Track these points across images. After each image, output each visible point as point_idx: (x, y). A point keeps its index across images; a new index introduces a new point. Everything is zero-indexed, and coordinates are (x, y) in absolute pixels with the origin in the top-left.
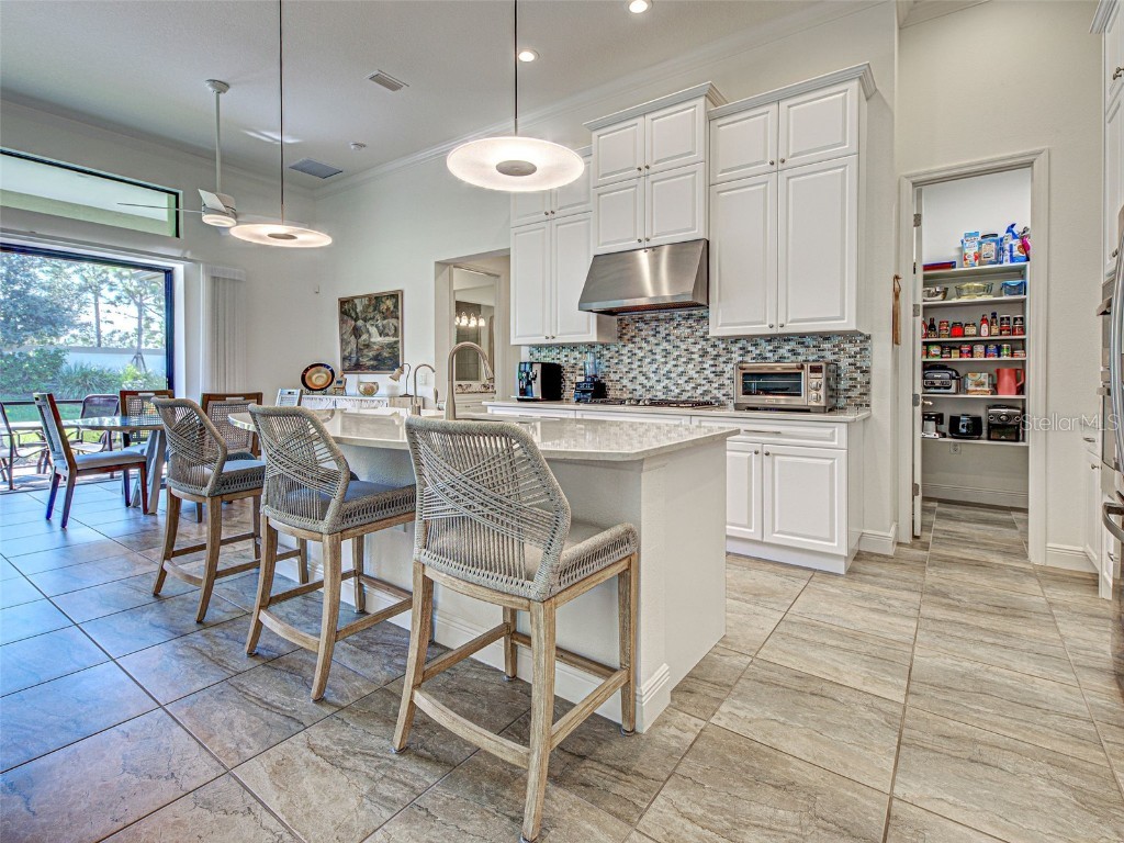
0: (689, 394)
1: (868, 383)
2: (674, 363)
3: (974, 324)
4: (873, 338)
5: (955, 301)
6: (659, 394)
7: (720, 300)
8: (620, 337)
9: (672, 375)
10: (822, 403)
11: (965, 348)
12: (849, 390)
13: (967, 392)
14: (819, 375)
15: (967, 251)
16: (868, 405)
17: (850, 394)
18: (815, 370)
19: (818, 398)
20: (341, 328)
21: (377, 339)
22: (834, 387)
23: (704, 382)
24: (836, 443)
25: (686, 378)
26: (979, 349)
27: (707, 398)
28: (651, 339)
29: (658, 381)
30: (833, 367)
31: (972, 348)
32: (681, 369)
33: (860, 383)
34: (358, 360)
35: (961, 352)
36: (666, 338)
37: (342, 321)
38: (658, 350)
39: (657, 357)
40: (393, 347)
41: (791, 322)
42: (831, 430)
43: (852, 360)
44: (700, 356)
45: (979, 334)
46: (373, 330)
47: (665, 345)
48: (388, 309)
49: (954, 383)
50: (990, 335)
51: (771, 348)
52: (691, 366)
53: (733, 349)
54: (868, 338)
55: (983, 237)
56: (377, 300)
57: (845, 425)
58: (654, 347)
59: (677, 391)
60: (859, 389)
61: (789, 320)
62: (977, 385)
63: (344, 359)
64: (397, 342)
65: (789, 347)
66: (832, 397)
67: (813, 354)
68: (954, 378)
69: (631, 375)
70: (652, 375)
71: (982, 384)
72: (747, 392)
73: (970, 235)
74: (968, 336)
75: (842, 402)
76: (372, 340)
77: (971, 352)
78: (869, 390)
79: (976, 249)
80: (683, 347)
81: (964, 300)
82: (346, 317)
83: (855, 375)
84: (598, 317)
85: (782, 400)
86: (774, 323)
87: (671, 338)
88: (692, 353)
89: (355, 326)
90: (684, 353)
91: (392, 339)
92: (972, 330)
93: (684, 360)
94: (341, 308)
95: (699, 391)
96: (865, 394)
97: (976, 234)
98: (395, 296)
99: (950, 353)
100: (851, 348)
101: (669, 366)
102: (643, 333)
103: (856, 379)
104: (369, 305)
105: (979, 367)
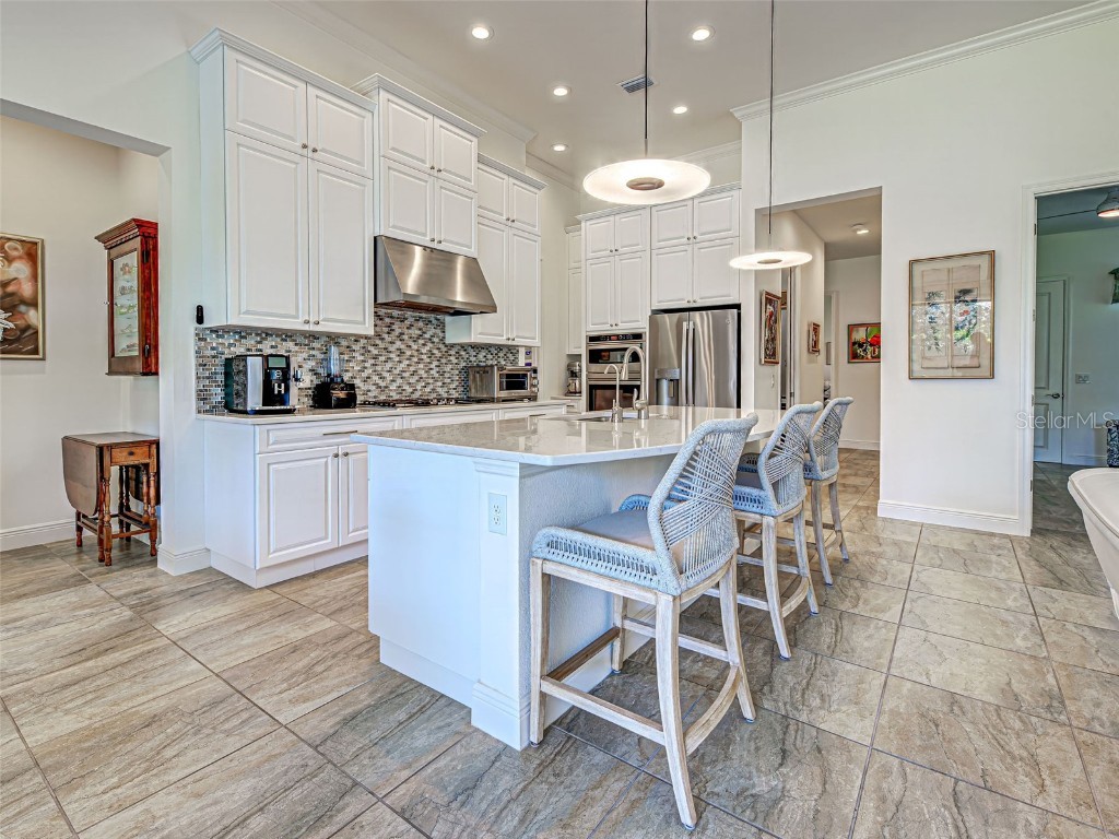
0: (419, 393)
2: (407, 362)
6: (393, 394)
25: (417, 378)
29: (393, 381)
32: (412, 369)
36: (400, 337)
38: (392, 348)
39: (392, 356)
47: (398, 343)
52: (421, 366)
58: (387, 345)
59: (411, 390)
69: (364, 375)
70: (386, 375)
80: (415, 347)
86: (510, 337)
87: (405, 337)
90: (416, 354)
93: (415, 360)
95: (428, 390)
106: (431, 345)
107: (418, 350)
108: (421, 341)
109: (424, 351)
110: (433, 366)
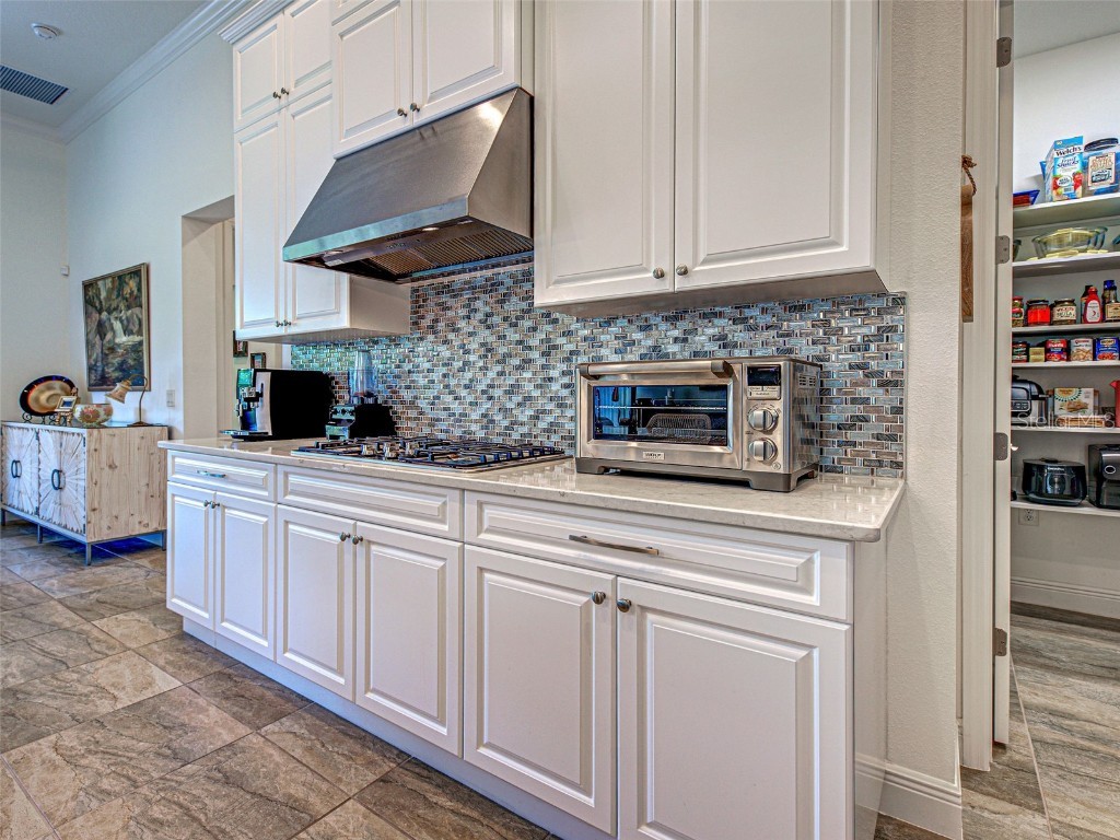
0: (525, 430)
1: (898, 410)
2: (500, 368)
3: (1072, 302)
4: (912, 303)
5: (1034, 261)
6: (474, 427)
7: (554, 226)
8: (415, 323)
9: (497, 393)
10: (779, 465)
11: (1057, 344)
12: (852, 427)
13: (1058, 421)
14: (771, 391)
15: (1059, 172)
16: (899, 465)
17: (851, 435)
18: (760, 376)
19: (768, 452)
20: (86, 323)
21: (122, 339)
22: (814, 419)
23: (550, 406)
24: (813, 600)
25: (520, 399)
26: (1083, 346)
27: (554, 440)
28: (462, 324)
29: (474, 404)
30: (812, 372)
31: (1068, 343)
32: (510, 380)
33: (877, 409)
34: (103, 370)
35: (1048, 351)
36: (486, 323)
37: (87, 315)
38: (473, 344)
39: (472, 358)
40: (137, 349)
41: (705, 262)
42: (800, 560)
43: (856, 358)
44: (543, 354)
45: (1083, 318)
46: (117, 326)
47: (484, 334)
48: (132, 293)
49: (1035, 405)
50: (1103, 319)
51: (676, 333)
53: (603, 338)
54: (899, 301)
55: (1090, 146)
56: (120, 278)
57: (843, 547)
58: (467, 340)
60: (875, 426)
61: (702, 257)
62: (1074, 409)
63: (91, 369)
64: (141, 343)
65: (710, 331)
66: (808, 442)
67: (765, 344)
68: (1035, 398)
69: (432, 393)
70: (463, 393)
71: (1081, 408)
72: (598, 433)
73: (1066, 142)
74: (1061, 322)
75: (833, 453)
76: (117, 341)
77: (1067, 352)
78: (901, 429)
79: (1078, 168)
81: (1053, 258)
82: (90, 308)
83: (862, 392)
84: (351, 282)
85: (682, 454)
86: (666, 267)
88: (530, 348)
89: (99, 321)
90: (516, 349)
91: (137, 339)
92: (1070, 313)
93: (516, 361)
94: (86, 294)
96: (893, 438)
97: (1079, 140)
98: (139, 273)
99: (1027, 353)
100: (854, 328)
101: (491, 374)
102: (450, 314)
103: (866, 401)
104: (113, 289)
105: (1080, 376)
106: (549, 328)
107: (520, 342)
108: (527, 323)
109: (534, 342)
110: (554, 373)
